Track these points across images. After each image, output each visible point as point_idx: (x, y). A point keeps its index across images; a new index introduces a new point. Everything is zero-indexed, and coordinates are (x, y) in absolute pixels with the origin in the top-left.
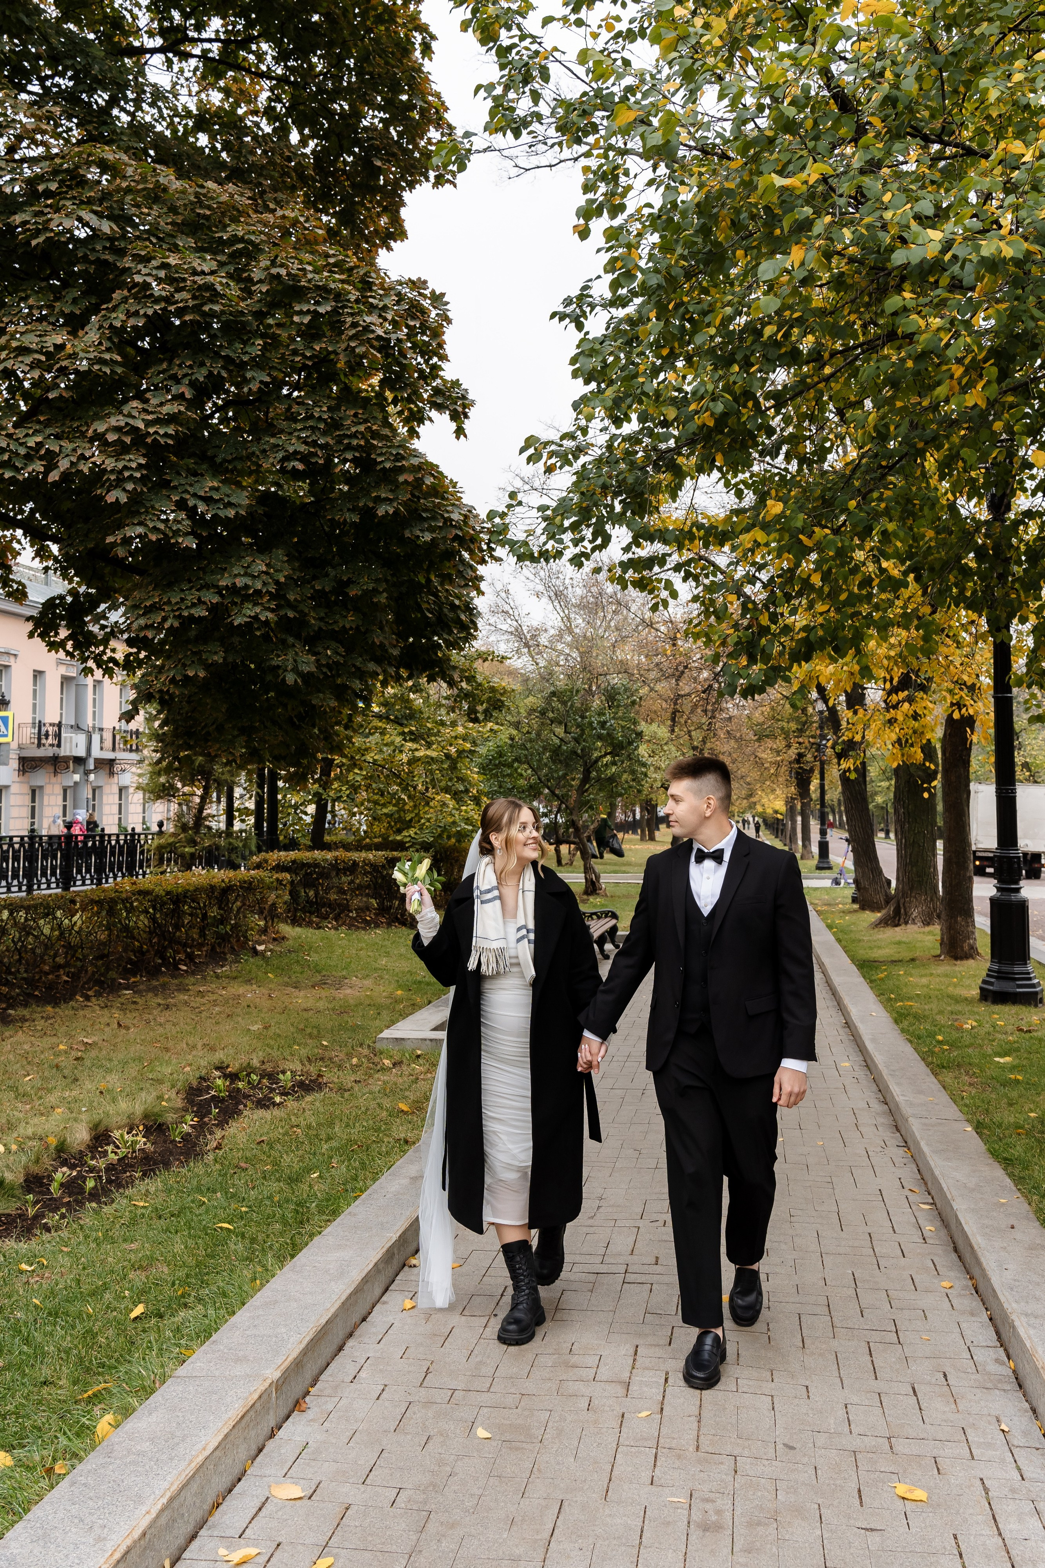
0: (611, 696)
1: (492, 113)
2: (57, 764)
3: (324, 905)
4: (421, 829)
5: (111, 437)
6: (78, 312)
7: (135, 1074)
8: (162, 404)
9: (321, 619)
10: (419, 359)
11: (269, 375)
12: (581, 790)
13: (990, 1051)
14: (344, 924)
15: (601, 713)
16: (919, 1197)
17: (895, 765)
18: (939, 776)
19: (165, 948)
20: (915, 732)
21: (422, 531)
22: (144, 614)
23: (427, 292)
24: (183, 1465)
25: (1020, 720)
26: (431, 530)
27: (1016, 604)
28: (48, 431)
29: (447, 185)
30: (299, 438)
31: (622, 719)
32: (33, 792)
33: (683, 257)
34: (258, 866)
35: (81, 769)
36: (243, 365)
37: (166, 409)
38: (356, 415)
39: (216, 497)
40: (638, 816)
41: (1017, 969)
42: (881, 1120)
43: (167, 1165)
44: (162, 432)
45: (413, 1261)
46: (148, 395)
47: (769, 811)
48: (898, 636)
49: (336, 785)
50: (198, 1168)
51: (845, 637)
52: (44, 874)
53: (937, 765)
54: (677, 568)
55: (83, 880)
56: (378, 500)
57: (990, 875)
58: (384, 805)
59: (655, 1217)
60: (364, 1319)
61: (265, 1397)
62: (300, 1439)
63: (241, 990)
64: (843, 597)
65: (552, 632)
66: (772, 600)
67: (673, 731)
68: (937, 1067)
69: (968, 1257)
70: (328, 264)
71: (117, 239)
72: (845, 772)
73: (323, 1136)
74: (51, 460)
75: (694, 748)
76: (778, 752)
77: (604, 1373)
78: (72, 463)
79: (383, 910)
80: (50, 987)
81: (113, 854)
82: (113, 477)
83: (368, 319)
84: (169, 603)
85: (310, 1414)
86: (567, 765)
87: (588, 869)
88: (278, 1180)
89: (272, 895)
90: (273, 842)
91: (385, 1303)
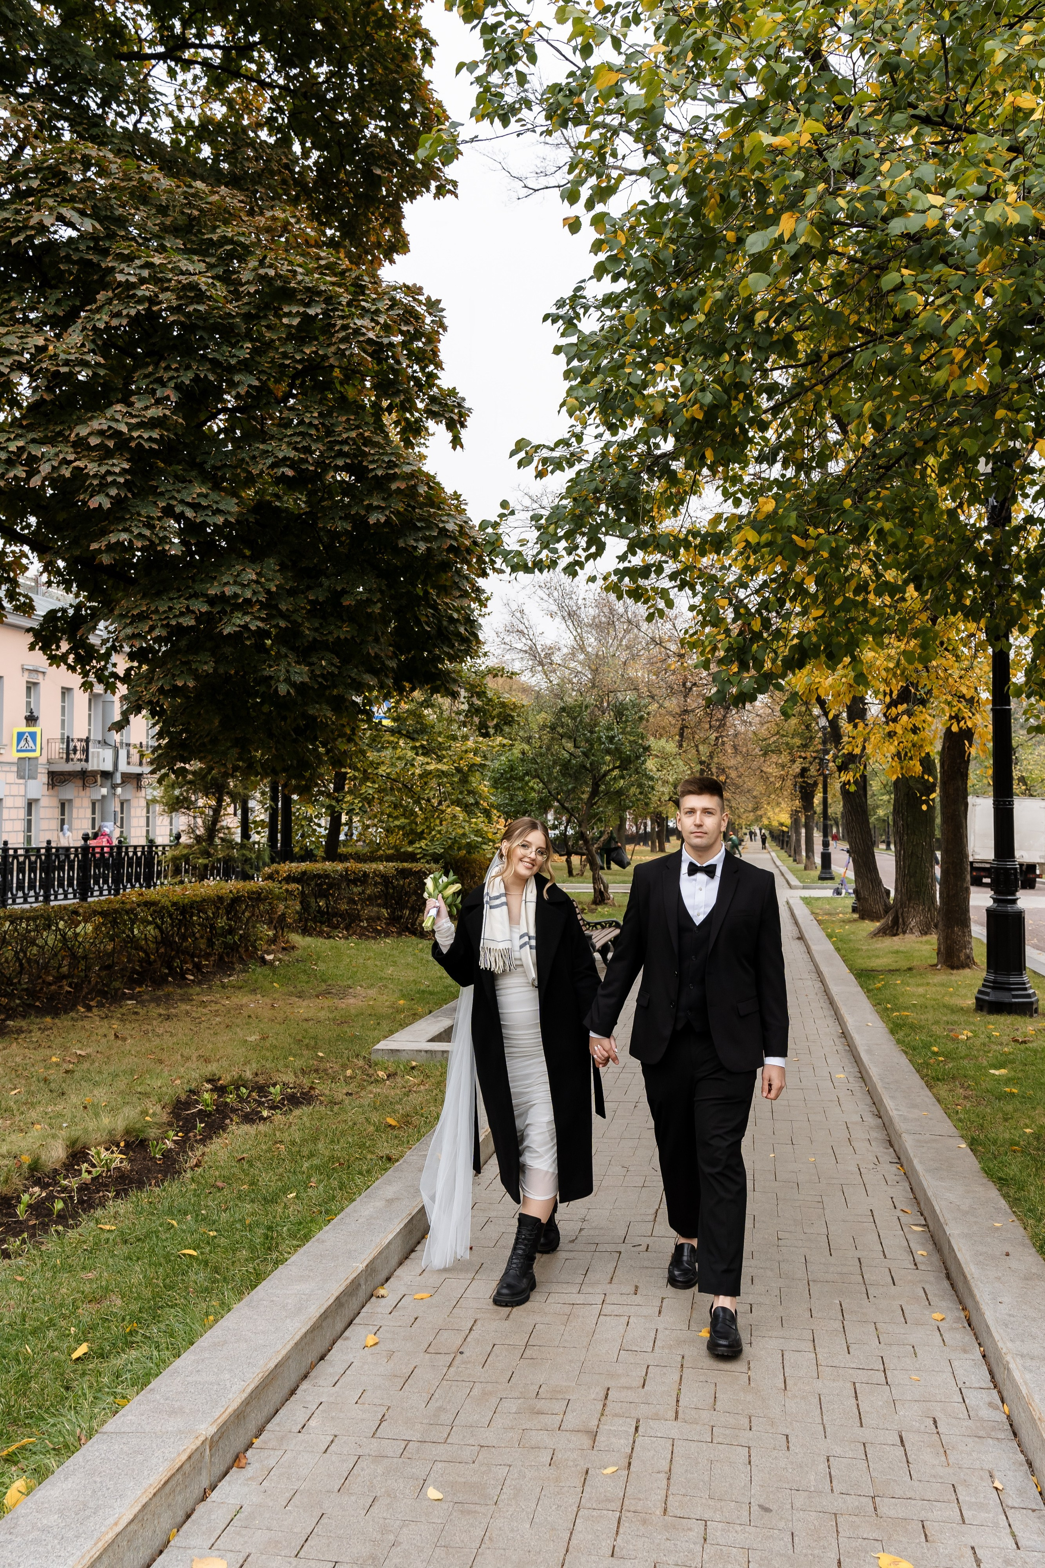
0: (620, 711)
1: (480, 99)
2: (85, 778)
3: (335, 915)
4: (432, 841)
5: (94, 441)
6: (61, 314)
7: (123, 1087)
8: (147, 408)
9: (316, 630)
10: (416, 367)
11: (258, 379)
12: (590, 803)
13: (985, 1063)
14: (354, 933)
15: (609, 728)
16: (912, 1219)
17: (894, 778)
18: (938, 790)
19: (173, 959)
20: (914, 745)
21: (416, 540)
22: (131, 623)
23: (422, 298)
24: (89, 1544)
25: (1018, 736)
26: (426, 539)
27: (1015, 612)
28: (31, 436)
29: (448, 196)
30: (289, 444)
31: (630, 734)
32: (63, 805)
33: (671, 240)
34: (270, 877)
35: (109, 783)
36: (231, 369)
37: (151, 413)
38: (348, 420)
39: (204, 504)
40: (649, 829)
41: (1013, 979)
42: (874, 1134)
43: (141, 1186)
44: (146, 436)
45: (382, 1292)
46: (133, 399)
47: (775, 824)
48: (896, 646)
49: (348, 798)
50: (174, 1188)
51: (839, 643)
52: (61, 885)
53: (935, 778)
54: (673, 577)
55: (101, 890)
56: (370, 508)
57: (986, 885)
58: (396, 818)
59: (637, 1241)
60: (322, 1358)
61: (197, 1456)
62: (233, 1502)
63: (244, 1000)
64: (838, 602)
65: (565, 650)
66: (764, 605)
67: (681, 746)
68: (932, 1080)
69: (960, 1285)
70: (320, 267)
71: (102, 239)
72: (844, 784)
73: (305, 1151)
74: (32, 464)
75: (702, 763)
76: (783, 766)
77: (571, 1420)
78: (53, 467)
79: (393, 920)
80: (52, 997)
81: (130, 865)
82: (95, 482)
83: (359, 322)
84: (156, 611)
85: (249, 1471)
86: (576, 779)
87: (596, 880)
88: (253, 1201)
89: (282, 907)
90: (286, 855)
91: (347, 1338)
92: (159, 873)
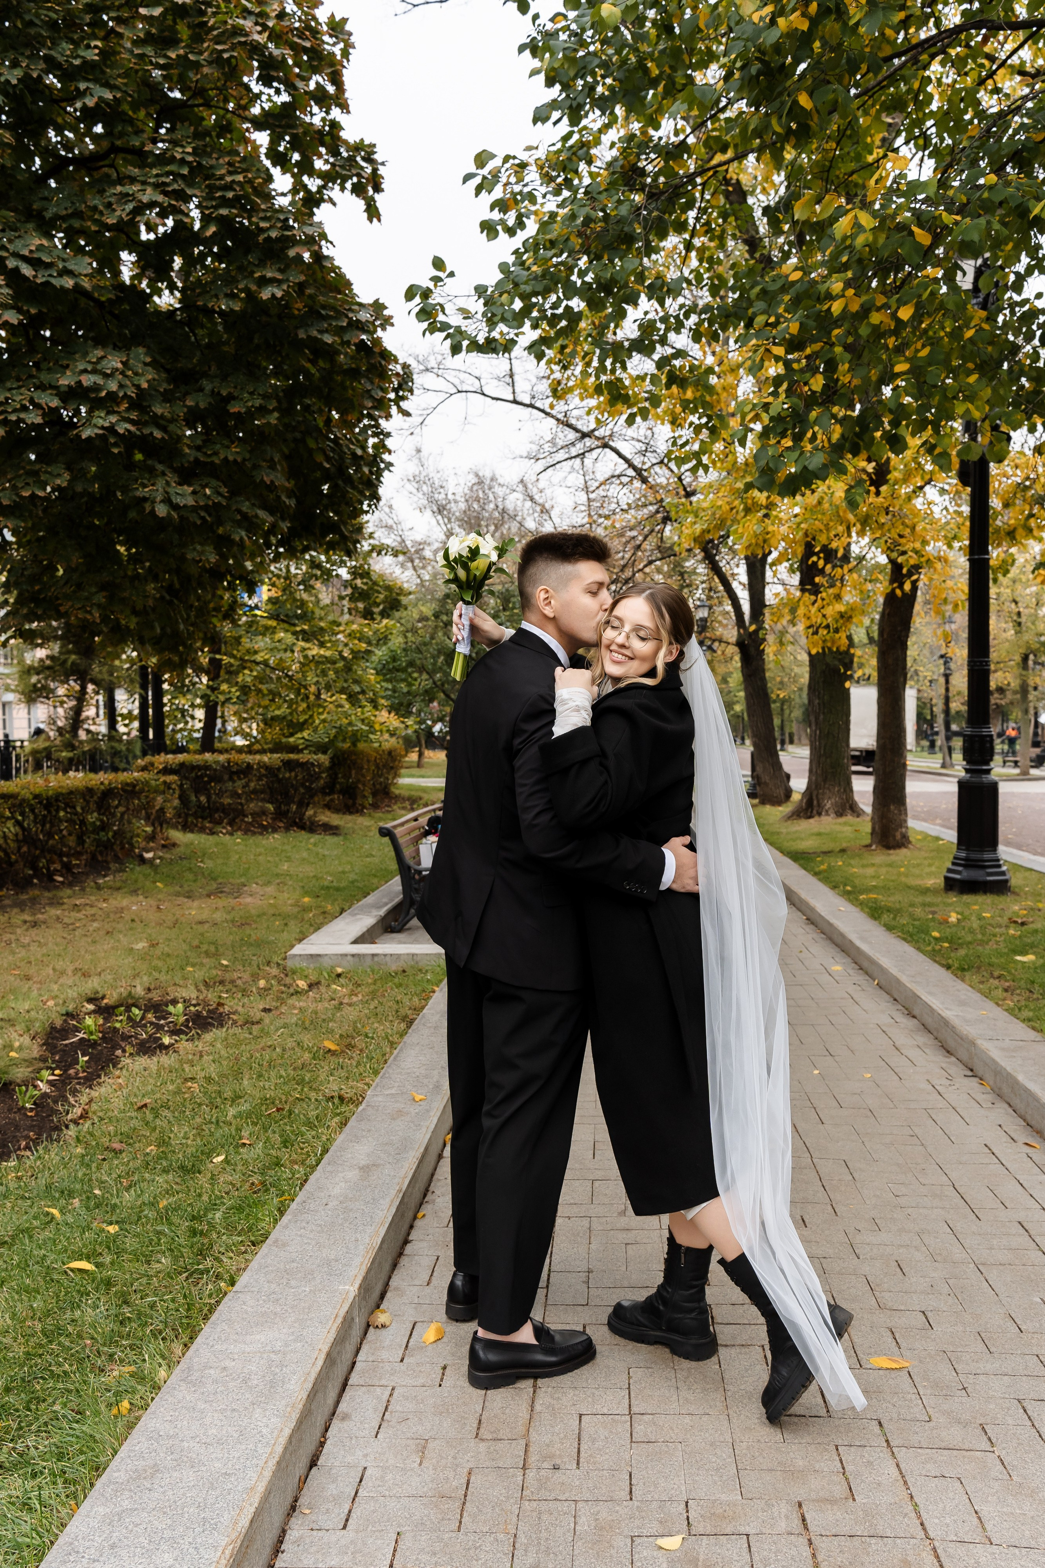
3: (217, 810)
4: (315, 731)
9: (198, 448)
13: (1002, 949)
14: (239, 829)
17: (813, 654)
19: (37, 858)
20: (841, 616)
34: (144, 769)
41: (986, 856)
45: (379, 1317)
49: (224, 686)
50: (53, 1154)
56: (264, 282)
60: (313, 1463)
63: (125, 903)
79: (280, 815)
88: (165, 1171)
89: (160, 799)
90: (159, 746)
91: (346, 1417)
92: (18, 770)
